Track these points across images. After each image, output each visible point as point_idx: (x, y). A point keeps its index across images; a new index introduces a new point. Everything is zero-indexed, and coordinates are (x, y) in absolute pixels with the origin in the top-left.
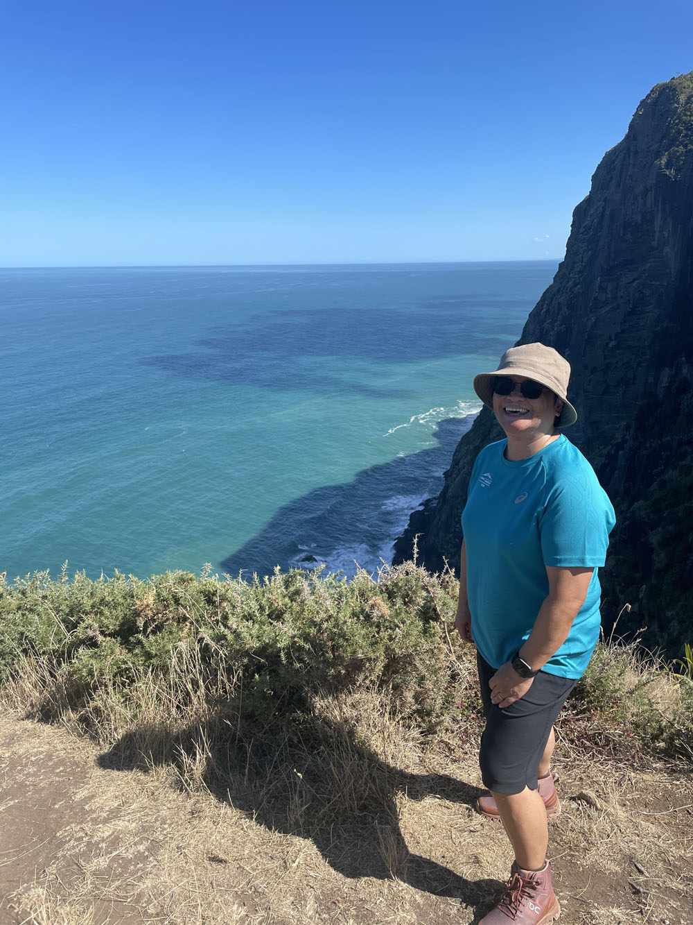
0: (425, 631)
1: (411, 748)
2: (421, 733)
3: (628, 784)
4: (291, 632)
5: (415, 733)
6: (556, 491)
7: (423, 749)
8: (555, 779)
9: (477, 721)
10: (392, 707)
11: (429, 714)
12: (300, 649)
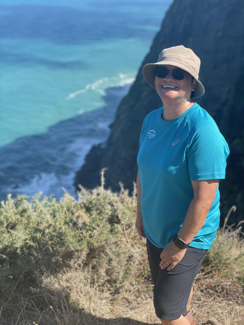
0: (111, 231)
1: (104, 304)
2: (111, 294)
3: (235, 313)
4: (24, 237)
5: (107, 294)
6: (196, 135)
7: (112, 304)
8: (193, 313)
9: (145, 284)
10: (92, 280)
11: (115, 282)
12: (30, 247)
